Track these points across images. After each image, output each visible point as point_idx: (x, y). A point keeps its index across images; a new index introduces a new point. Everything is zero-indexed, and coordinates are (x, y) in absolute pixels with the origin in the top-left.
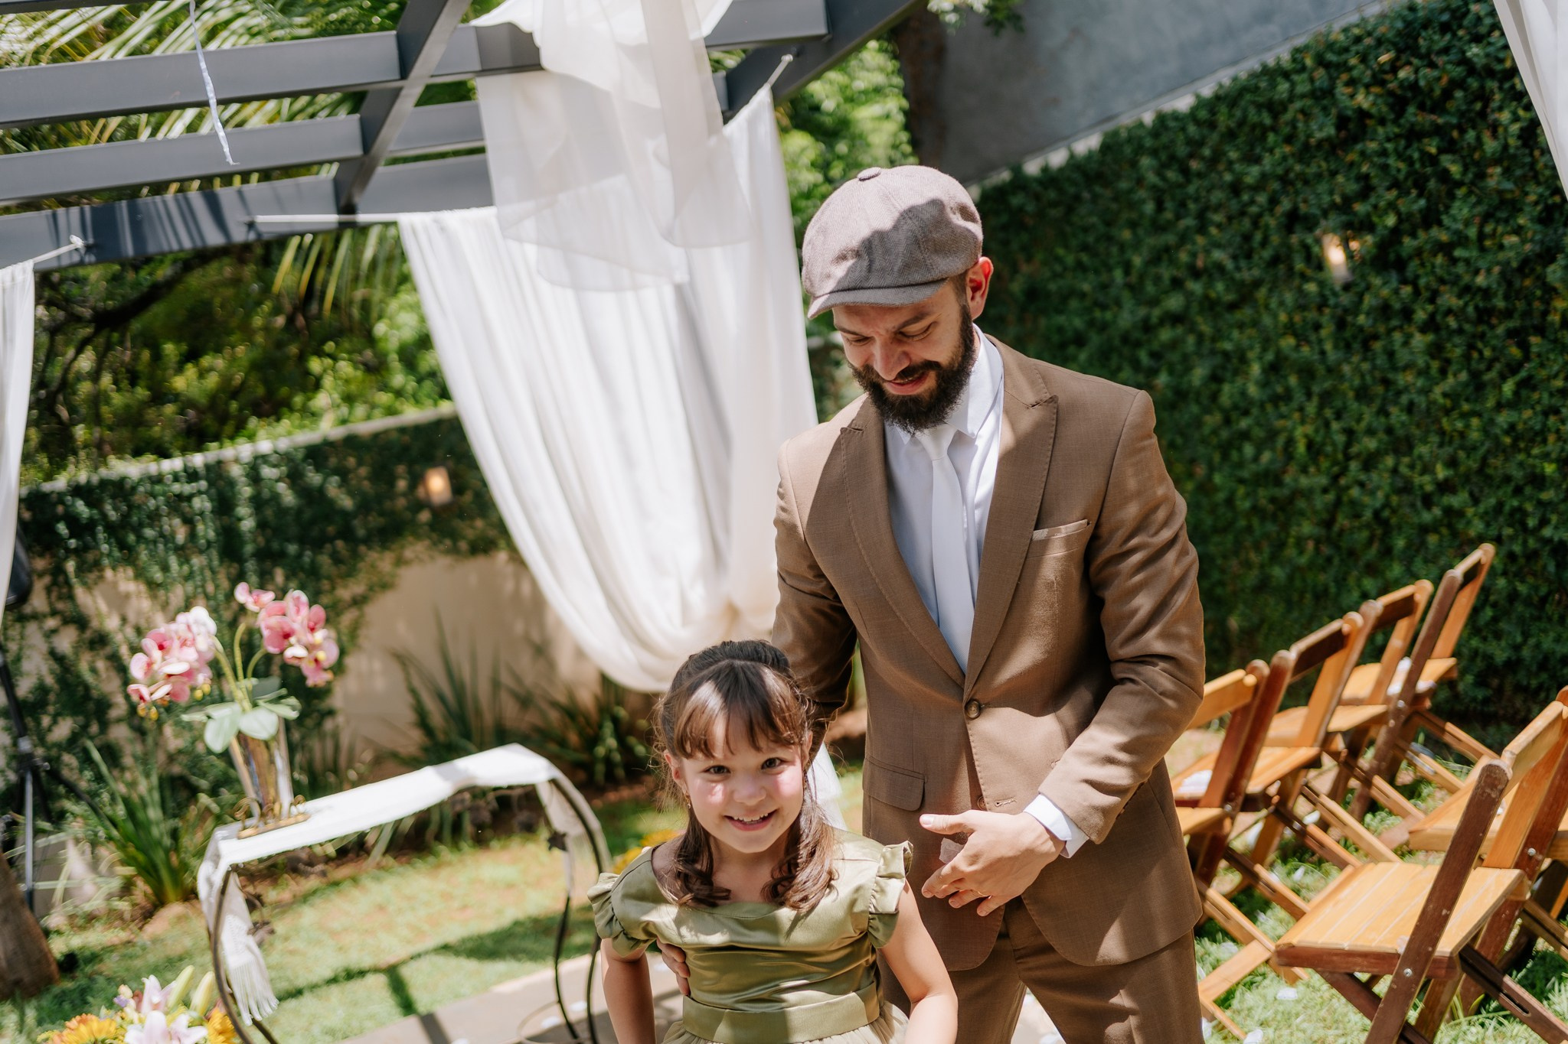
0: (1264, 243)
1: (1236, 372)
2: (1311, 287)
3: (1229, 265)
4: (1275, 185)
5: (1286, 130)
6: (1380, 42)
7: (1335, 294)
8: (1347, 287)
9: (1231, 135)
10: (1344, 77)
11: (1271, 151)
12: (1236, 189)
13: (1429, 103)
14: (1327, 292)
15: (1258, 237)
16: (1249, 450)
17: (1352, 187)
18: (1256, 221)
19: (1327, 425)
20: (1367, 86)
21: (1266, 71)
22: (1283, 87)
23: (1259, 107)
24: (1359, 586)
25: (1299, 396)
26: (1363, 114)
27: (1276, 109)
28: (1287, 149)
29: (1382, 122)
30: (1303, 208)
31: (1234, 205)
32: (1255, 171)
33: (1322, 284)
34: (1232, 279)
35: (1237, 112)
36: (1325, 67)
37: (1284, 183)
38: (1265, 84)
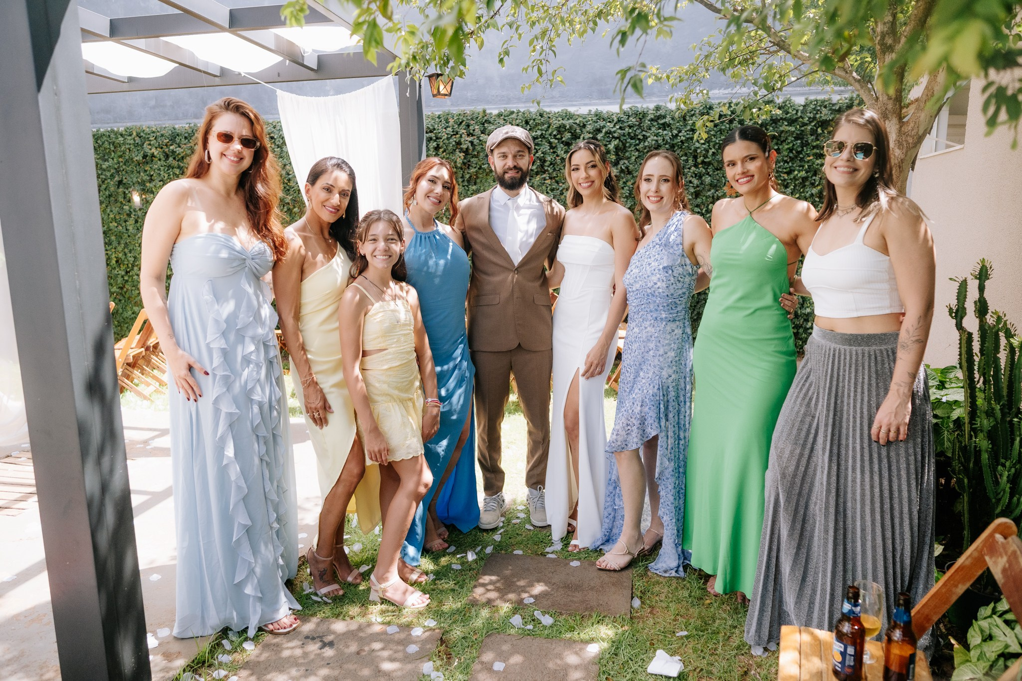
0: (105, 189)
2: (127, 208)
4: (113, 171)
5: (120, 154)
6: (162, 135)
7: (135, 211)
8: (140, 210)
10: (147, 142)
11: (113, 159)
13: (177, 159)
14: (132, 210)
17: (147, 178)
19: (125, 254)
20: (156, 148)
21: (112, 131)
22: (121, 139)
23: (110, 143)
24: (132, 308)
25: (115, 244)
26: (153, 156)
27: (116, 146)
28: (121, 160)
29: (160, 160)
30: (125, 181)
33: (130, 207)
35: (99, 141)
36: (140, 137)
37: (118, 171)
38: (112, 136)
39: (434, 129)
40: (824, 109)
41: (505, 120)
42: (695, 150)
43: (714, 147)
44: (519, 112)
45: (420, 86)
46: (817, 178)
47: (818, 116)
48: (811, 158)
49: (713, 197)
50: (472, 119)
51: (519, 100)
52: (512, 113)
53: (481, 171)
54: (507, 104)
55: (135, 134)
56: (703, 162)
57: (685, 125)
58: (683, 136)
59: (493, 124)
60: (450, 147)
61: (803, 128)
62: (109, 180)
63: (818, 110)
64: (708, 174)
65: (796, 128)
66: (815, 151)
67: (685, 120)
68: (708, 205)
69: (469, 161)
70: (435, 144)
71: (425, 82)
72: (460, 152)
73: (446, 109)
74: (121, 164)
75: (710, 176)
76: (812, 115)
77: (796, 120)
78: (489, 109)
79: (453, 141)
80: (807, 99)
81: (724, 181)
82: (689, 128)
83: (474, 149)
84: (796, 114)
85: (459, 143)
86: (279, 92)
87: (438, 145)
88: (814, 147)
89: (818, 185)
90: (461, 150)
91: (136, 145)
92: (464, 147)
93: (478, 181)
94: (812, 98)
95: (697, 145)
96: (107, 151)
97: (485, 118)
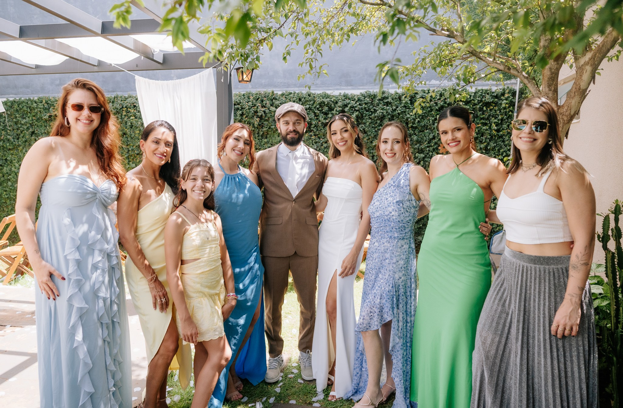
0: (23, 137)
1: (8, 165)
3: (12, 140)
4: (28, 125)
5: (34, 114)
9: (17, 111)
10: (52, 107)
11: (29, 117)
12: (16, 123)
15: (22, 135)
16: (10, 183)
18: (22, 132)
21: (30, 99)
22: (35, 105)
23: (27, 107)
27: (31, 109)
28: (34, 118)
30: (36, 132)
31: (15, 127)
32: (24, 120)
34: (12, 143)
35: (20, 106)
36: (48, 104)
37: (32, 125)
38: (29, 102)
39: (240, 103)
40: (487, 95)
41: (286, 98)
42: (407, 119)
43: (419, 117)
44: (295, 93)
45: (230, 75)
46: (484, 138)
47: (483, 99)
48: (480, 125)
49: (418, 149)
50: (265, 97)
51: (295, 86)
52: (291, 93)
53: (270, 130)
54: (287, 88)
55: (44, 102)
56: (412, 127)
57: (401, 104)
58: (399, 110)
59: (278, 100)
60: (251, 114)
61: (474, 107)
62: (25, 131)
63: (484, 96)
64: (415, 134)
65: (470, 107)
66: (482, 121)
67: (400, 100)
68: (415, 154)
69: (263, 123)
70: (240, 112)
71: (234, 72)
72: (257, 118)
73: (249, 90)
74: (34, 121)
75: (416, 135)
76: (480, 99)
77: (470, 102)
78: (276, 91)
79: (252, 110)
80: (476, 89)
81: (425, 139)
82: (403, 105)
83: (266, 116)
84: (470, 98)
85: (256, 112)
86: (137, 77)
87: (243, 113)
88: (481, 119)
89: (484, 143)
90: (258, 117)
91: (45, 109)
92: (259, 114)
93: (268, 136)
94: (480, 88)
95: (408, 116)
96: (25, 112)
97: (273, 96)
